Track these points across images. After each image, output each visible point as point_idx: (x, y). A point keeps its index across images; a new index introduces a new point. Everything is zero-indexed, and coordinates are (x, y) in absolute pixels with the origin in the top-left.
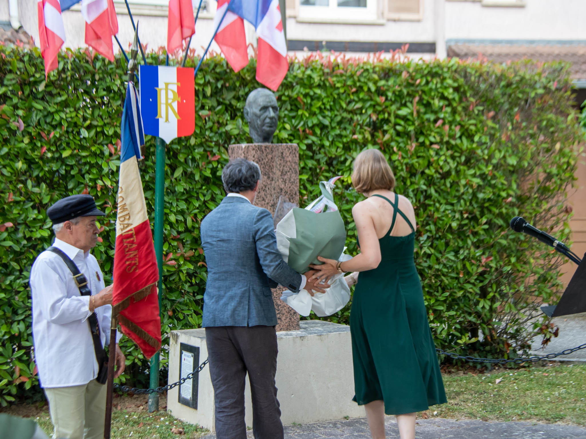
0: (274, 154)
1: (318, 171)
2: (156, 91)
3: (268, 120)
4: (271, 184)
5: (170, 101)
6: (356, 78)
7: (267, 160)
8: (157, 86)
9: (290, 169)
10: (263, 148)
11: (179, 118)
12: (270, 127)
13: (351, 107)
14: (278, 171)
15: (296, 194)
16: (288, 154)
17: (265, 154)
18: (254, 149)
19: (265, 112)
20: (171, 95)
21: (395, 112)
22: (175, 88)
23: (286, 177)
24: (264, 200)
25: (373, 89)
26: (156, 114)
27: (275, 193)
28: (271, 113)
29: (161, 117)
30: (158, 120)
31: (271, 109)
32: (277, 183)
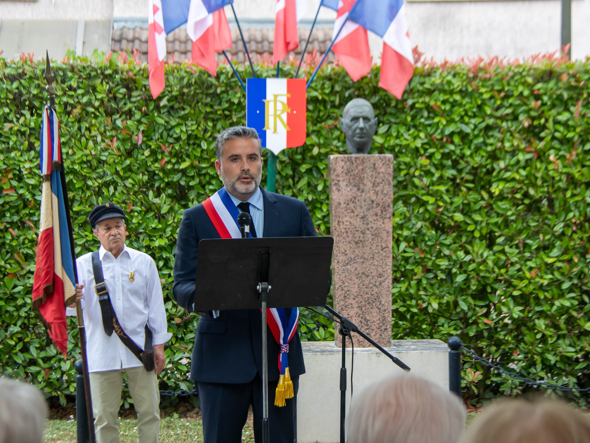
0: (365, 165)
1: (458, 181)
2: (264, 103)
3: (358, 131)
4: (361, 196)
5: (278, 113)
6: (505, 82)
7: (357, 171)
8: (265, 98)
9: (383, 180)
10: (353, 159)
11: (289, 129)
12: (361, 137)
13: (499, 114)
14: (369, 183)
15: (389, 206)
16: (381, 165)
17: (355, 165)
18: (342, 160)
19: (355, 123)
20: (280, 107)
21: (554, 117)
22: (285, 100)
23: (378, 189)
24: (353, 212)
25: (526, 93)
26: (264, 126)
27: (365, 205)
28: (361, 123)
29: (269, 128)
30: (265, 131)
31: (361, 120)
32: (368, 195)
